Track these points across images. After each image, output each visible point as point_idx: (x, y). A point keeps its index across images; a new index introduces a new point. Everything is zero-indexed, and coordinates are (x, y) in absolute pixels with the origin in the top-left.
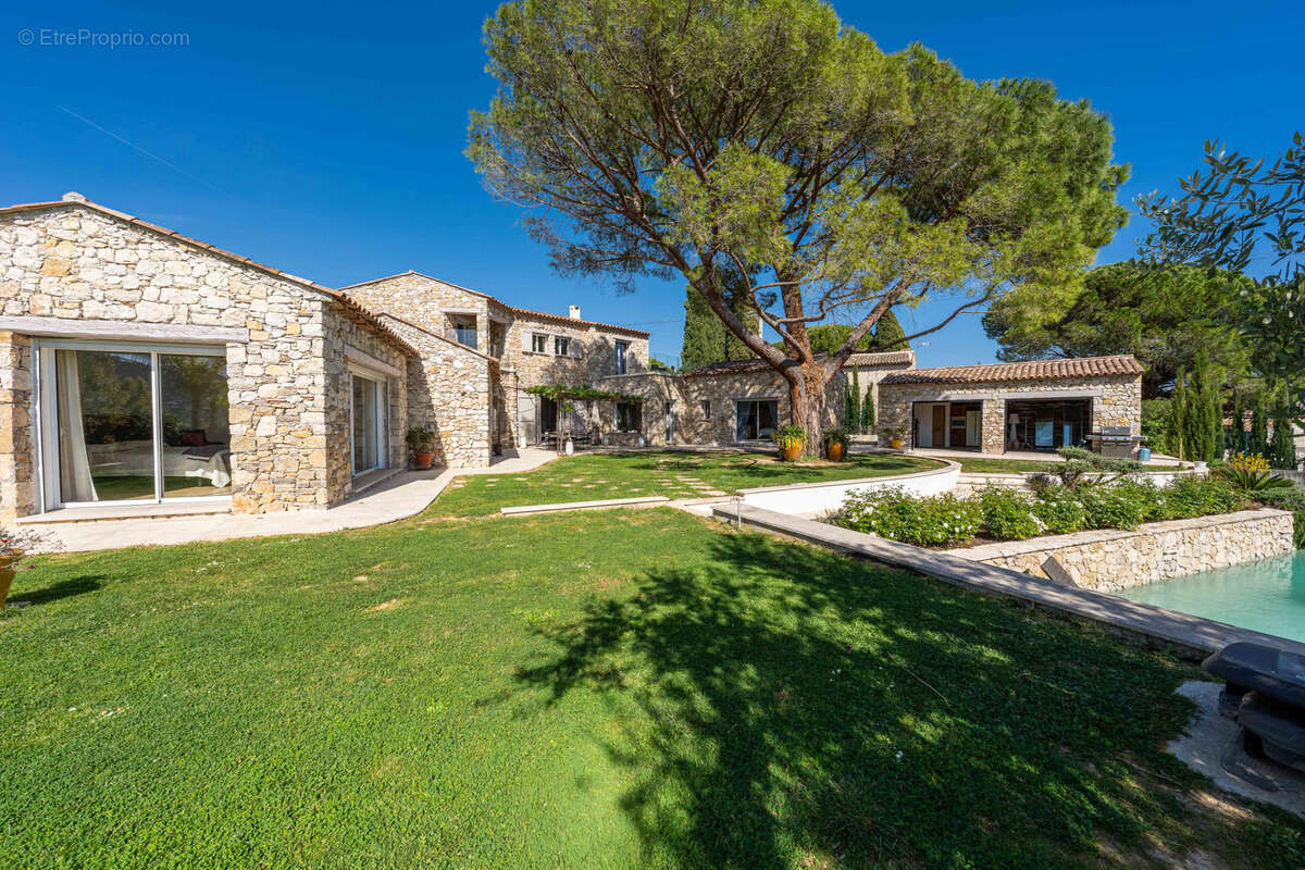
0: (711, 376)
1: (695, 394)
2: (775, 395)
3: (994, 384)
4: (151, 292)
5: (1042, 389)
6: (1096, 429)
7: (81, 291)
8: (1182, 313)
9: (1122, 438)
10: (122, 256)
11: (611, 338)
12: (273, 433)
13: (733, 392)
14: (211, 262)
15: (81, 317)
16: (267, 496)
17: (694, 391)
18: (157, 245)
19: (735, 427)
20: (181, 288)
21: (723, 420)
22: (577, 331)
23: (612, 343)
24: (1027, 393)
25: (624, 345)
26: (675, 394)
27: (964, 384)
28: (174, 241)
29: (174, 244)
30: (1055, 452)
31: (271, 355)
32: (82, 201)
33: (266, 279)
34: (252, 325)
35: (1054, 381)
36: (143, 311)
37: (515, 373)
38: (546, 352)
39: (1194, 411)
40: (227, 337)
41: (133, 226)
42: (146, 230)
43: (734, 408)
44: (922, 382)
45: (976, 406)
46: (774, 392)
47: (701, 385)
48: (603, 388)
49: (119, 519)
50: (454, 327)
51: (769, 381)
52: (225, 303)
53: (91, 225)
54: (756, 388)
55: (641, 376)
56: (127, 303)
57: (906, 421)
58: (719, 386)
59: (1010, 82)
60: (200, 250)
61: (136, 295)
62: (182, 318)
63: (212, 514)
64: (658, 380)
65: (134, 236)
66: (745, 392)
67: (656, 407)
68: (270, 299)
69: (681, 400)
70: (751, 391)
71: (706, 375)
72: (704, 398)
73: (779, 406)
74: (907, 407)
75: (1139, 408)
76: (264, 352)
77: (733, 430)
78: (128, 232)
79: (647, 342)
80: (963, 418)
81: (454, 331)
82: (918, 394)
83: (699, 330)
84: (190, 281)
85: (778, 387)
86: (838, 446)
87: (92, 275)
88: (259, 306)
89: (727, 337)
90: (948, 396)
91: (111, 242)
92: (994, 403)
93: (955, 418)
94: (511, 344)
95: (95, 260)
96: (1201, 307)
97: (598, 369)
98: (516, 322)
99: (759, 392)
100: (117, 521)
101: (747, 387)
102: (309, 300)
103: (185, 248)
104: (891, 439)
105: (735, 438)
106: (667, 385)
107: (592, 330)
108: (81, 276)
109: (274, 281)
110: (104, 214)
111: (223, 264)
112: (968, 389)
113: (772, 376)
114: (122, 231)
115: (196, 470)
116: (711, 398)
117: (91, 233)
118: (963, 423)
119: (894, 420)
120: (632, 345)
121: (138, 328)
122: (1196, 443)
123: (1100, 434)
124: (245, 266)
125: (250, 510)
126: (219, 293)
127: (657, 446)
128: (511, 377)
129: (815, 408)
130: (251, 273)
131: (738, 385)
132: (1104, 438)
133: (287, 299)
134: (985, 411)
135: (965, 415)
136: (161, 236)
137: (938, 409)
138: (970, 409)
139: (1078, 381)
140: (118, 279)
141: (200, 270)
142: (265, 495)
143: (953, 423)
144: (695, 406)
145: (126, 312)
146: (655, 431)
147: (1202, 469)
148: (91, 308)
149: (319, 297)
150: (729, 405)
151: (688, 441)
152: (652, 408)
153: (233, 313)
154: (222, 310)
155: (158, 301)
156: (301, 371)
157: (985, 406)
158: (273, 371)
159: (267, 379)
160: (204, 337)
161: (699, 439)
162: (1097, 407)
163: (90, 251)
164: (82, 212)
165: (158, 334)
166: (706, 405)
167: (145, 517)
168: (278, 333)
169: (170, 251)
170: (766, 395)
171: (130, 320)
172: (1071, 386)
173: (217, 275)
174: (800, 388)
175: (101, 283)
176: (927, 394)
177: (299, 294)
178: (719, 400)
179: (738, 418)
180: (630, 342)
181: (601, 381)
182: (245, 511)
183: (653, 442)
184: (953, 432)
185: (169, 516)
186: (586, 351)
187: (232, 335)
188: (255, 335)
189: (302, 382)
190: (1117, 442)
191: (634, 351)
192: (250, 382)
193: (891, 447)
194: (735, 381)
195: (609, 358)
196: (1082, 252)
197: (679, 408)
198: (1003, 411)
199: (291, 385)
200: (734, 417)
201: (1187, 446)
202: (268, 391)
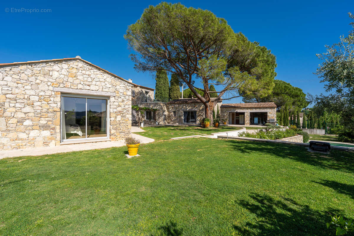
0: (176, 103)
1: (171, 109)
2: (196, 110)
3: (247, 108)
4: (94, 83)
5: (257, 110)
6: (268, 119)
7: (77, 82)
8: (280, 92)
9: (273, 122)
10: (87, 73)
11: (144, 90)
12: (120, 120)
13: (183, 109)
14: (107, 75)
15: (77, 89)
16: (119, 136)
17: (171, 108)
18: (95, 70)
19: (183, 118)
20: (101, 82)
21: (180, 116)
23: (144, 92)
24: (254, 111)
25: (147, 93)
26: (165, 109)
27: (241, 108)
28: (99, 69)
29: (99, 70)
30: (258, 125)
31: (120, 100)
32: (80, 58)
33: (120, 80)
34: (116, 92)
35: (260, 108)
36: (92, 87)
39: (285, 115)
40: (111, 95)
41: (90, 65)
42: (93, 66)
43: (183, 113)
44: (231, 107)
45: (243, 114)
46: (196, 109)
47: (173, 106)
48: (142, 106)
49: (85, 143)
51: (194, 106)
52: (110, 86)
53: (81, 64)
54: (190, 108)
55: (156, 103)
56: (88, 85)
57: (227, 117)
58: (179, 107)
59: (256, 42)
60: (105, 72)
61: (91, 83)
62: (101, 90)
63: (106, 141)
64: (162, 104)
65: (90, 68)
66: (187, 109)
67: (161, 113)
68: (120, 85)
69: (167, 111)
70: (189, 108)
71: (174, 103)
72: (174, 110)
73: (197, 113)
74: (228, 114)
75: (276, 115)
76: (119, 99)
77: (183, 120)
78: (89, 66)
79: (153, 92)
80: (238, 117)
82: (230, 110)
83: (161, 87)
84: (103, 80)
85: (197, 108)
86: (217, 124)
87: (80, 78)
88: (118, 87)
89: (169, 90)
90: (237, 111)
91: (85, 69)
92: (247, 112)
93: (237, 117)
95: (81, 74)
96: (283, 91)
97: (140, 100)
99: (191, 109)
100: (84, 144)
101: (187, 107)
102: (129, 86)
103: (102, 71)
104: (224, 122)
105: (183, 122)
106: (164, 106)
107: (138, 88)
108: (78, 78)
109: (121, 81)
110: (84, 62)
111: (110, 76)
112: (242, 109)
113: (195, 104)
114: (88, 66)
115: (74, 131)
116: (176, 110)
117: (80, 66)
118: (238, 118)
119: (224, 117)
120: (149, 93)
121: (91, 92)
122: (286, 122)
123: (269, 120)
124: (115, 77)
125: (115, 140)
126: (109, 83)
127: (161, 124)
129: (212, 114)
130: (116, 79)
131: (185, 107)
132: (270, 121)
133: (124, 86)
134: (246, 115)
135: (239, 116)
136: (97, 68)
137: (233, 114)
138: (240, 114)
139: (264, 108)
140: (86, 79)
141: (105, 77)
142: (118, 136)
143: (236, 118)
144: (171, 112)
145: (88, 88)
146: (160, 120)
147: (288, 128)
148: (80, 86)
149: (131, 85)
150: (182, 113)
151: (169, 123)
152: (160, 113)
153: (112, 89)
154: (110, 88)
155: (96, 85)
156: (126, 104)
157: (245, 114)
158: (120, 104)
159: (119, 106)
160: (106, 95)
161: (172, 122)
162: (268, 114)
163: (80, 71)
164: (79, 61)
165: (95, 94)
166: (175, 112)
167: (91, 142)
168: (122, 94)
169: (98, 72)
170: (193, 110)
171: (88, 90)
172: (263, 109)
173: (109, 78)
174: (208, 108)
175: (82, 80)
176: (233, 110)
177: (127, 84)
178: (179, 111)
179: (184, 116)
180: (149, 92)
181: (141, 104)
182: (113, 140)
183: (160, 123)
184: (236, 120)
185: (96, 142)
186: (136, 94)
187: (112, 94)
188: (117, 94)
189: (127, 107)
190: (272, 122)
191: (150, 95)
192: (115, 106)
193: (224, 124)
194: (184, 105)
195: (143, 97)
196: (273, 84)
197: (166, 113)
198: (249, 115)
199: (124, 107)
200: (183, 116)
201: (284, 123)
202: (119, 109)
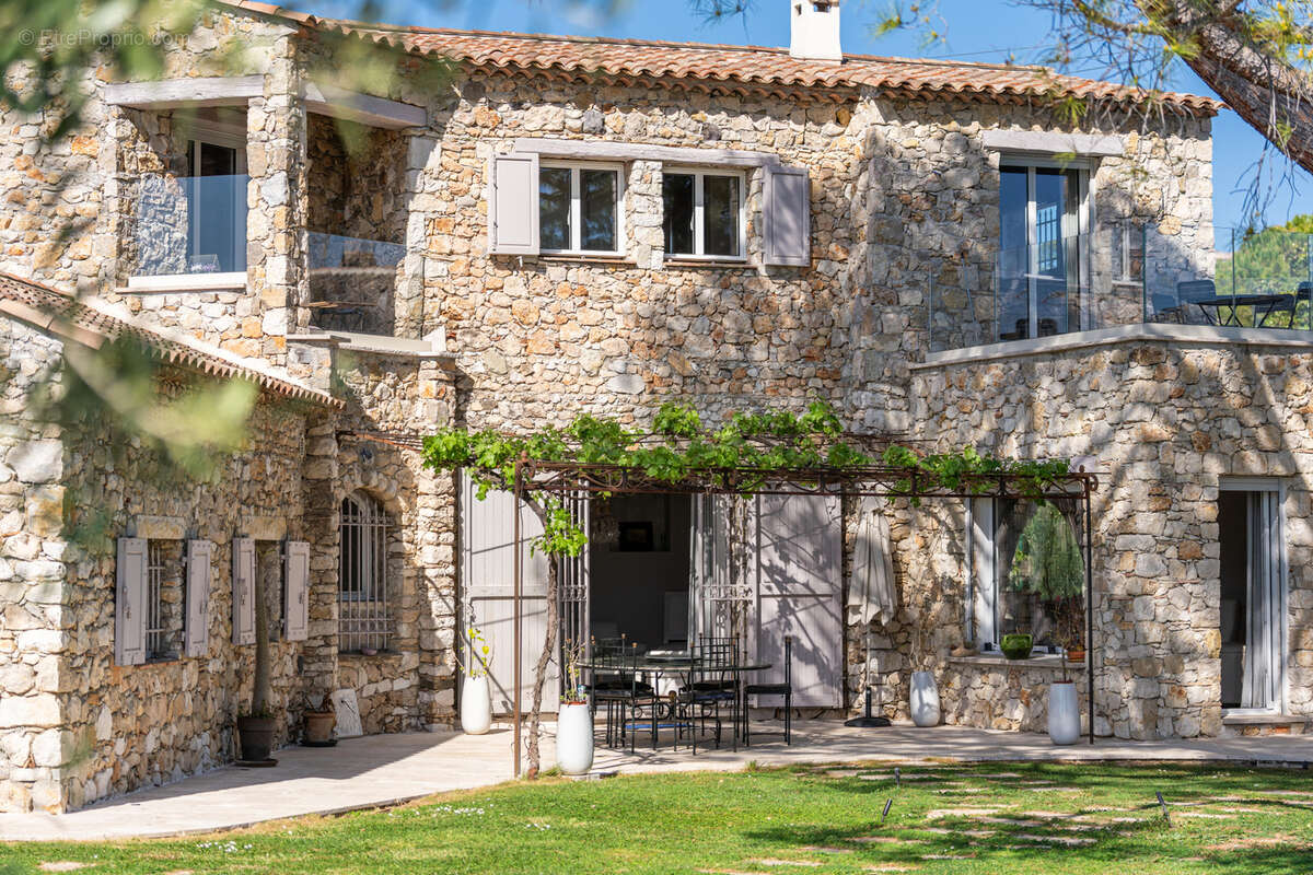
22: (790, 127)
37: (445, 362)
38: (622, 248)
50: (171, 166)
79: (1204, 148)
81: (169, 185)
94: (435, 223)
98: (462, 116)
107: (867, 114)
128: (428, 381)
